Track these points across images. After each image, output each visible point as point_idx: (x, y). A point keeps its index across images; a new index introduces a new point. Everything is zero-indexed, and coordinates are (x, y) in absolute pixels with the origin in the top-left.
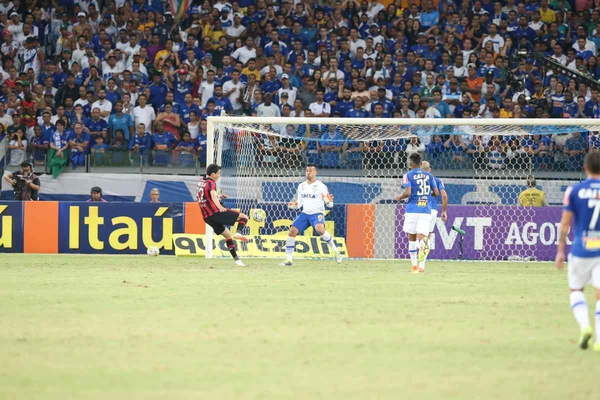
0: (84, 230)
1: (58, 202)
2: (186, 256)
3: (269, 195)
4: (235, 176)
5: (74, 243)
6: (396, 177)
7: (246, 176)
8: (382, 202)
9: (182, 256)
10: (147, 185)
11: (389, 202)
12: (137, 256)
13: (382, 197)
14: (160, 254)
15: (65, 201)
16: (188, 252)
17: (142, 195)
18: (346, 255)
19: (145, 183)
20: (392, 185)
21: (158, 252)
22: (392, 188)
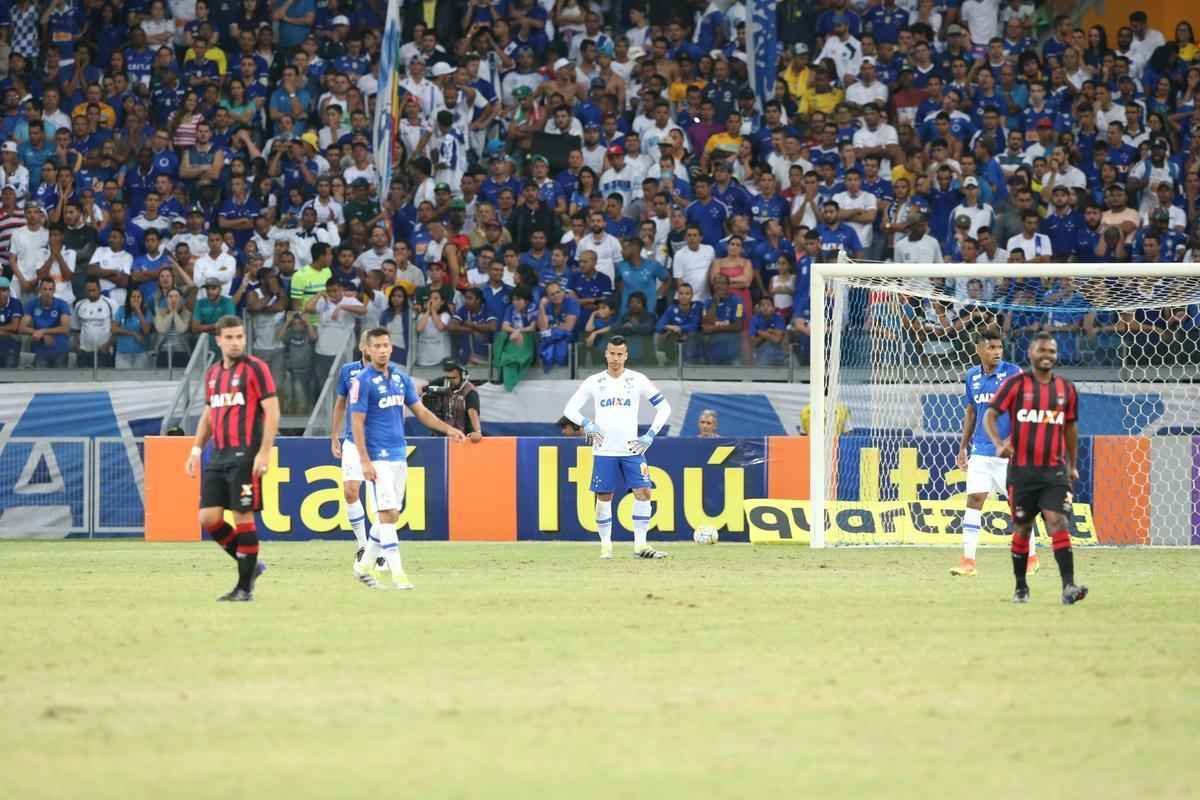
0: (567, 494)
1: (514, 439)
2: (772, 543)
3: (934, 420)
4: (868, 382)
5: (548, 519)
6: (1187, 381)
7: (887, 383)
8: (1163, 432)
9: (763, 544)
10: (691, 403)
11: (1176, 431)
12: (675, 544)
13: (1161, 422)
14: (720, 539)
15: (529, 435)
16: (774, 535)
17: (681, 422)
18: (1094, 539)
19: (688, 399)
20: (1179, 397)
21: (716, 536)
22: (1179, 403)
